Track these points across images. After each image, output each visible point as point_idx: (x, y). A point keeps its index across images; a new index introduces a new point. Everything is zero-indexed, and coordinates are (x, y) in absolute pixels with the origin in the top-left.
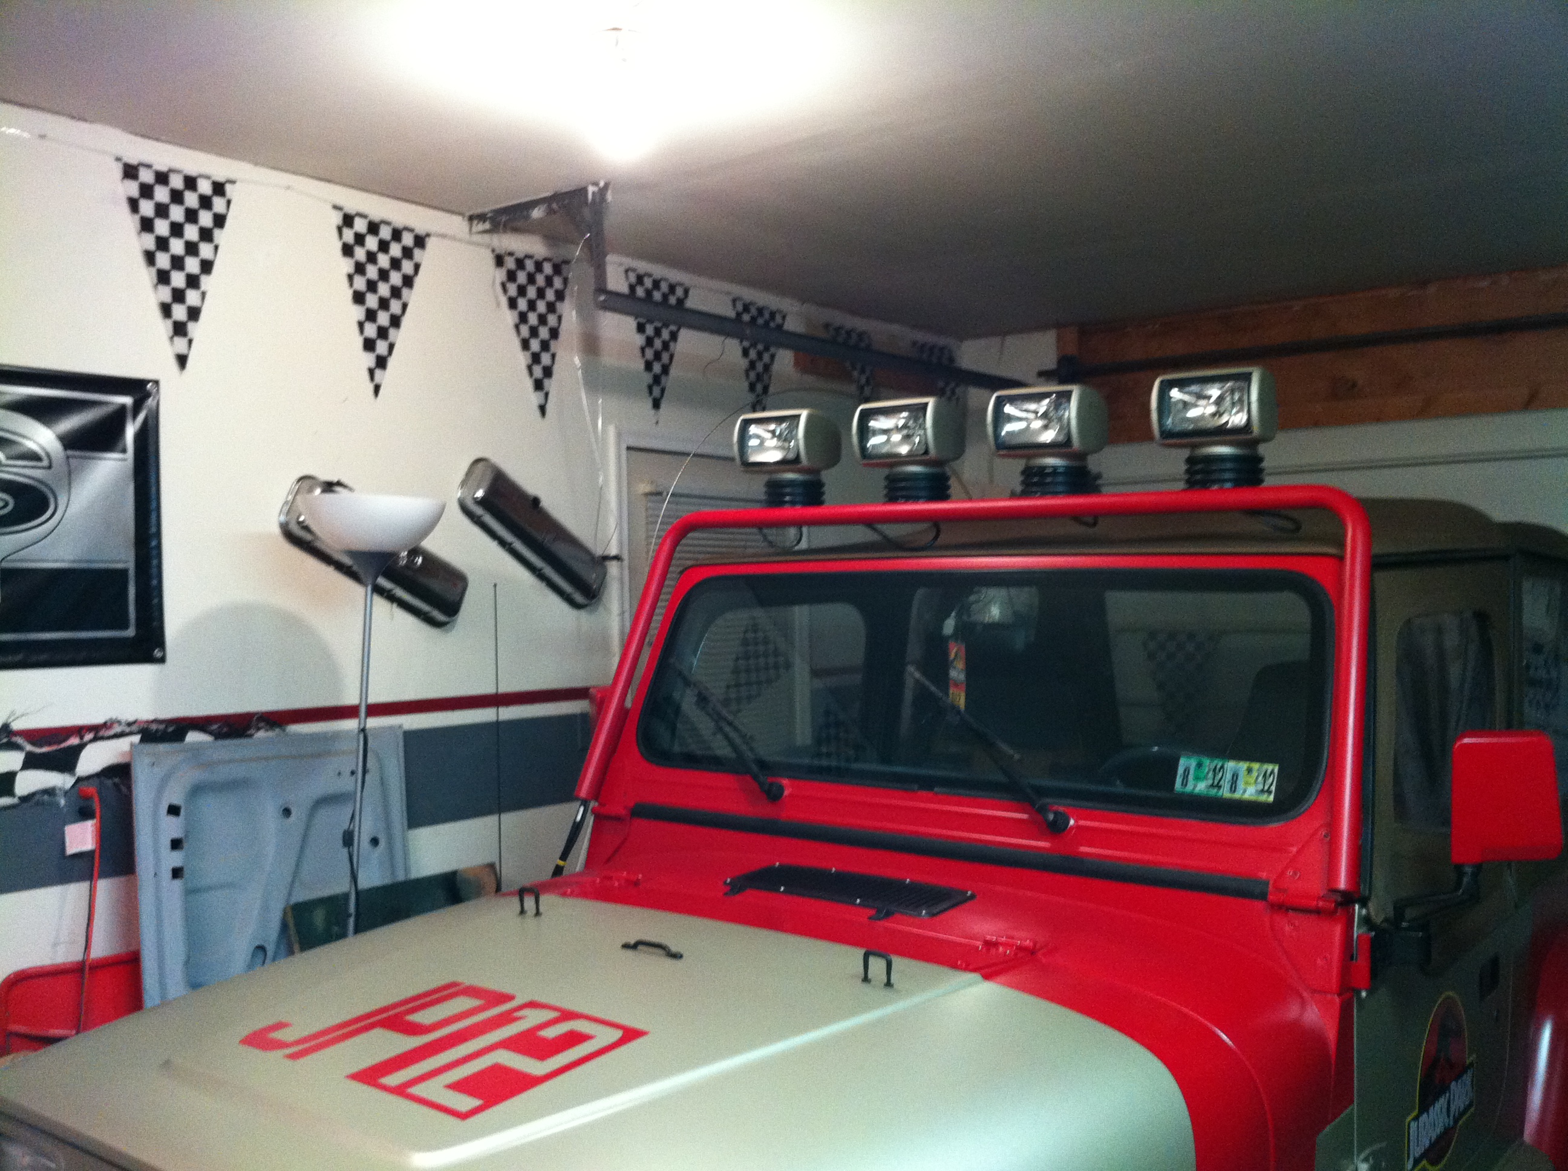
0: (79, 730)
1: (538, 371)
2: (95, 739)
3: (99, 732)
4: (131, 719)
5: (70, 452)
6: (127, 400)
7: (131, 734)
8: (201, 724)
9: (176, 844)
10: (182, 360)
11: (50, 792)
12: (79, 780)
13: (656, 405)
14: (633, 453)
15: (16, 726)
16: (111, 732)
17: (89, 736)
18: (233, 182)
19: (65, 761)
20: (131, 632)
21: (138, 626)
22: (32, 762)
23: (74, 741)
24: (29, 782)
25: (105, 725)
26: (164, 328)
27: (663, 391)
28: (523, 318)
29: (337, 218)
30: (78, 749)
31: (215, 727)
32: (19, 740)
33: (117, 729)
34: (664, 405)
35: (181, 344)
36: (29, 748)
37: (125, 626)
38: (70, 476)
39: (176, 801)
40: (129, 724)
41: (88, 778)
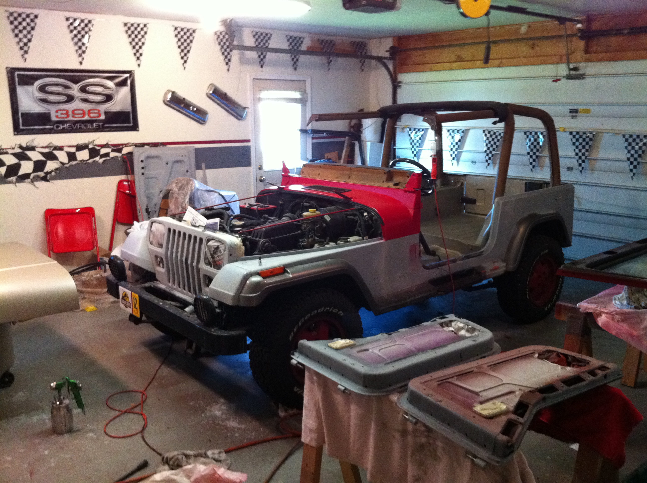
0: (122, 145)
1: (227, 60)
2: (125, 147)
3: (126, 145)
4: (133, 143)
5: (117, 87)
6: (128, 75)
7: (132, 146)
8: (148, 144)
9: (143, 168)
10: (139, 65)
11: (117, 157)
12: (123, 155)
13: (262, 66)
14: (255, 80)
15: (110, 143)
16: (129, 145)
17: (124, 146)
18: (148, 23)
19: (119, 151)
20: (131, 125)
21: (133, 122)
22: (113, 151)
23: (121, 147)
24: (113, 155)
25: (128, 144)
26: (134, 58)
27: (264, 63)
28: (222, 47)
29: (173, 29)
30: (122, 149)
31: (151, 145)
32: (110, 146)
33: (130, 145)
34: (264, 66)
35: (138, 62)
36: (112, 148)
37: (130, 123)
38: (117, 92)
39: (143, 159)
40: (133, 144)
41: (125, 154)
